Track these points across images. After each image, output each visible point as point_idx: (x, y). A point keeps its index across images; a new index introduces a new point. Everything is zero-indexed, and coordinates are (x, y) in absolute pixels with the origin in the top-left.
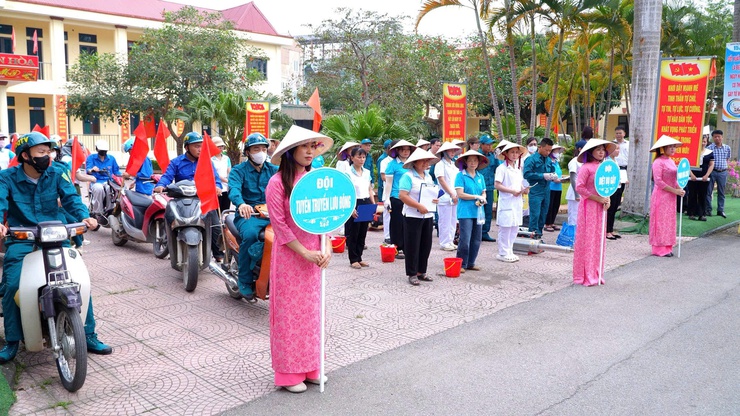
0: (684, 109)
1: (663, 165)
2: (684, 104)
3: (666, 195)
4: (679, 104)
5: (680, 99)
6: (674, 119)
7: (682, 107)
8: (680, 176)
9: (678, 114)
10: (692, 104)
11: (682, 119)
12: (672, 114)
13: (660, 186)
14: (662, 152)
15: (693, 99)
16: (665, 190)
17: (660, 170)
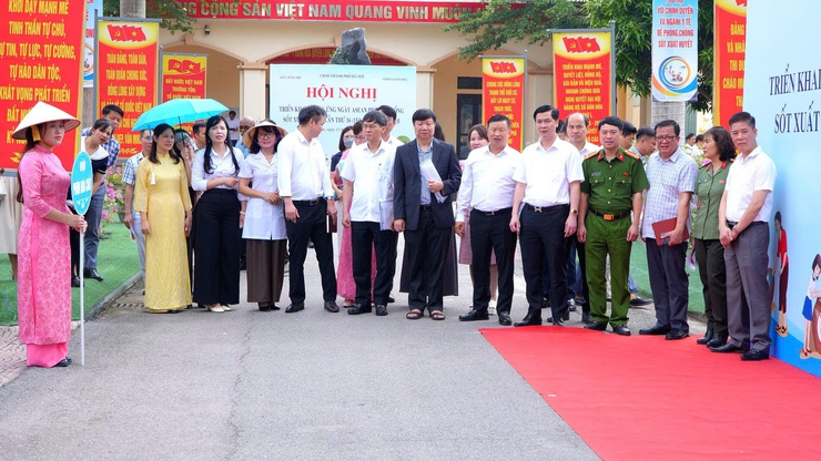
0: (42, 50)
1: (42, 167)
2: (41, 39)
3: (53, 230)
4: (31, 39)
5: (34, 29)
6: (25, 72)
7: (37, 46)
8: (76, 189)
9: (31, 62)
10: (57, 40)
11: (40, 73)
12: (19, 60)
13: (36, 210)
14: (37, 138)
15: (59, 30)
16: (48, 220)
17: (37, 177)
